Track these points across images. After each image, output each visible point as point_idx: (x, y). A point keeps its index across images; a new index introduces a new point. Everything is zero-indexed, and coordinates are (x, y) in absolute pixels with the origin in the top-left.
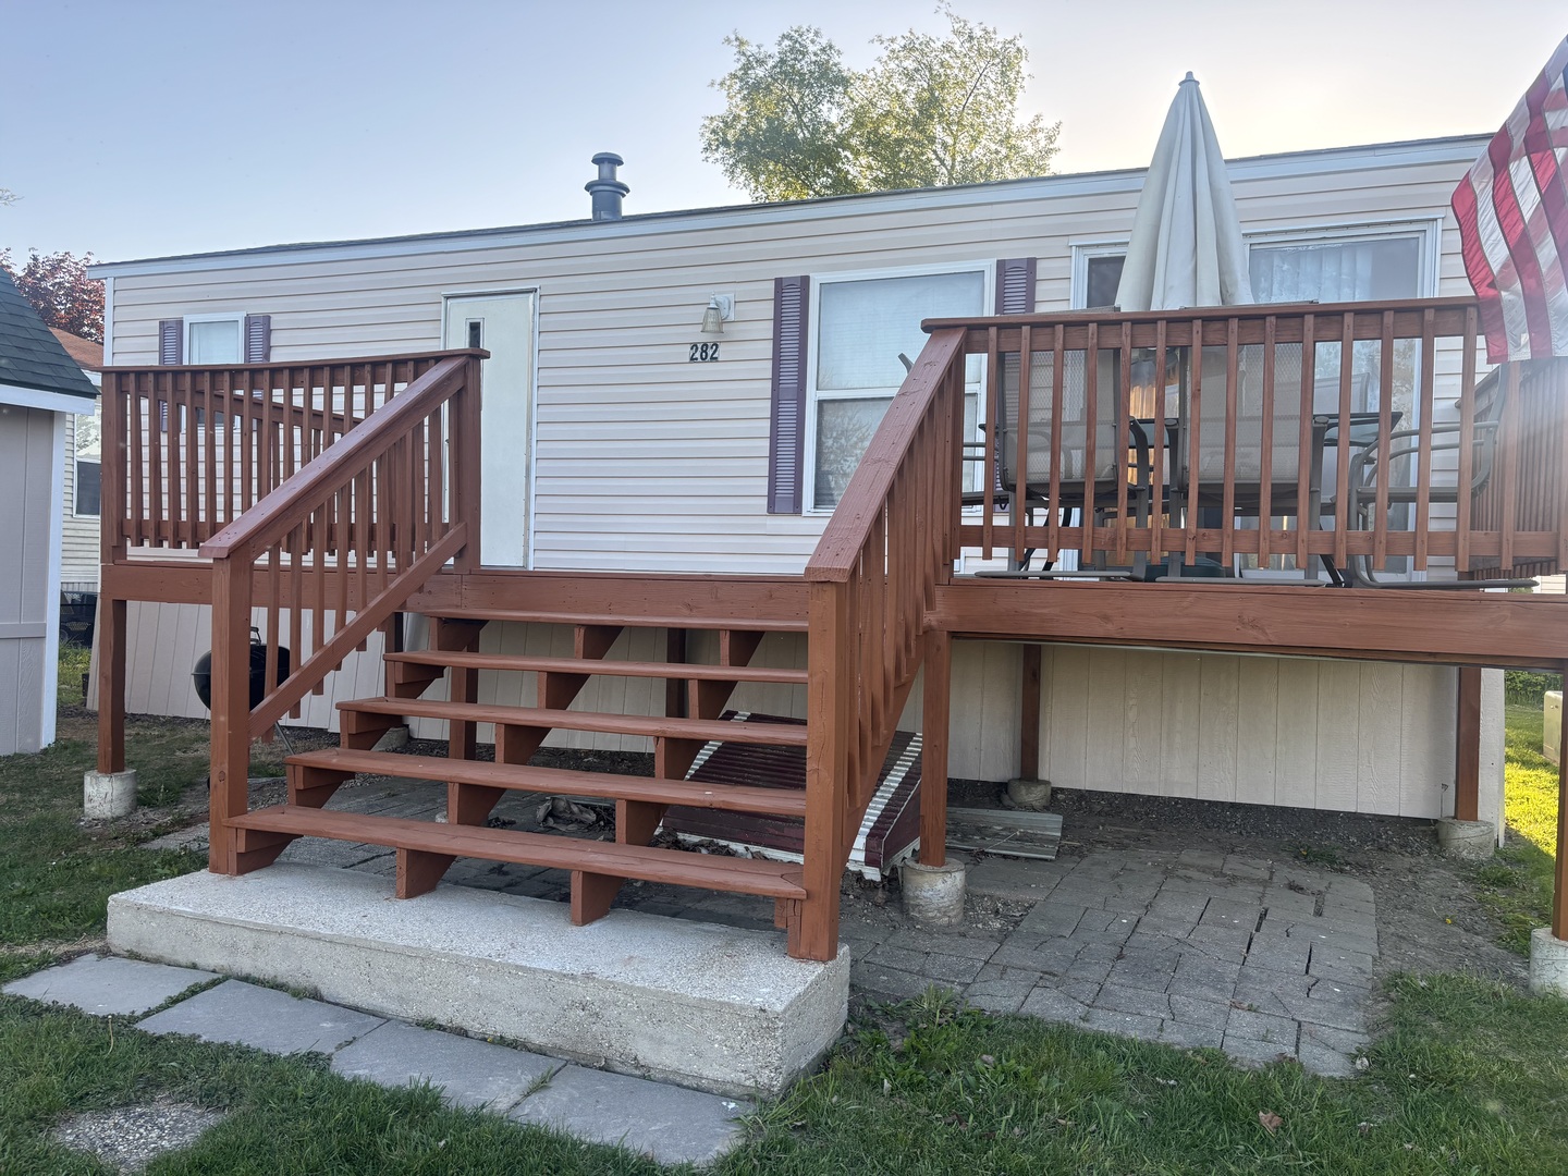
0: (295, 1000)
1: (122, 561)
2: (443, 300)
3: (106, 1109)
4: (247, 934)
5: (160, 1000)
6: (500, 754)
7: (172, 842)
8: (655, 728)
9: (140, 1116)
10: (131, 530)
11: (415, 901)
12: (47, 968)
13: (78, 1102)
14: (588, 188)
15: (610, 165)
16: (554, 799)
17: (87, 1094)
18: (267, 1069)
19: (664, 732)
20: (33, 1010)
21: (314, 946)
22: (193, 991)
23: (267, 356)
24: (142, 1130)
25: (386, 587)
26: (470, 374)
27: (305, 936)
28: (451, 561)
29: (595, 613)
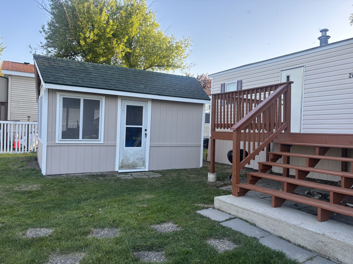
0: (250, 225)
1: (215, 132)
2: (280, 71)
3: (215, 239)
4: (240, 209)
5: (224, 219)
6: (297, 177)
7: (224, 188)
8: (341, 174)
9: (222, 242)
10: (216, 125)
11: (276, 208)
12: (204, 209)
13: (211, 236)
14: (318, 39)
15: (325, 32)
16: (309, 190)
17: (212, 235)
18: (246, 238)
19: (344, 175)
20: (202, 217)
21: (254, 214)
22: (230, 219)
23: (241, 89)
24: (222, 245)
25: (269, 137)
26: (289, 88)
27: (252, 212)
28: (283, 131)
29: (322, 144)
